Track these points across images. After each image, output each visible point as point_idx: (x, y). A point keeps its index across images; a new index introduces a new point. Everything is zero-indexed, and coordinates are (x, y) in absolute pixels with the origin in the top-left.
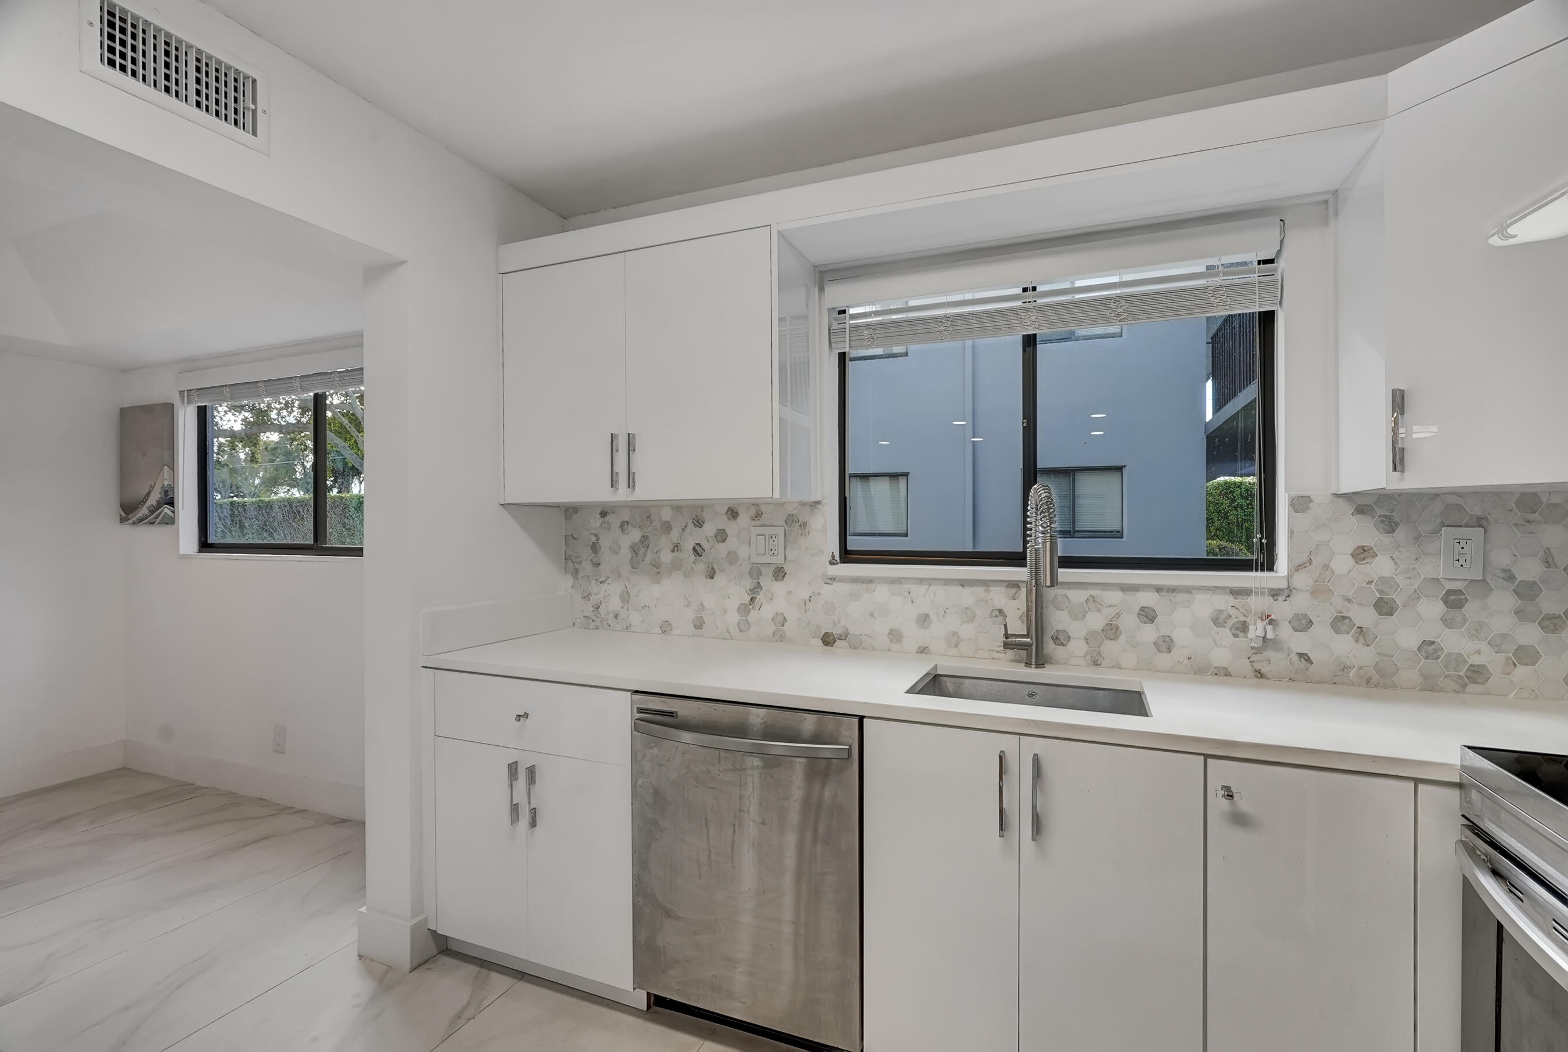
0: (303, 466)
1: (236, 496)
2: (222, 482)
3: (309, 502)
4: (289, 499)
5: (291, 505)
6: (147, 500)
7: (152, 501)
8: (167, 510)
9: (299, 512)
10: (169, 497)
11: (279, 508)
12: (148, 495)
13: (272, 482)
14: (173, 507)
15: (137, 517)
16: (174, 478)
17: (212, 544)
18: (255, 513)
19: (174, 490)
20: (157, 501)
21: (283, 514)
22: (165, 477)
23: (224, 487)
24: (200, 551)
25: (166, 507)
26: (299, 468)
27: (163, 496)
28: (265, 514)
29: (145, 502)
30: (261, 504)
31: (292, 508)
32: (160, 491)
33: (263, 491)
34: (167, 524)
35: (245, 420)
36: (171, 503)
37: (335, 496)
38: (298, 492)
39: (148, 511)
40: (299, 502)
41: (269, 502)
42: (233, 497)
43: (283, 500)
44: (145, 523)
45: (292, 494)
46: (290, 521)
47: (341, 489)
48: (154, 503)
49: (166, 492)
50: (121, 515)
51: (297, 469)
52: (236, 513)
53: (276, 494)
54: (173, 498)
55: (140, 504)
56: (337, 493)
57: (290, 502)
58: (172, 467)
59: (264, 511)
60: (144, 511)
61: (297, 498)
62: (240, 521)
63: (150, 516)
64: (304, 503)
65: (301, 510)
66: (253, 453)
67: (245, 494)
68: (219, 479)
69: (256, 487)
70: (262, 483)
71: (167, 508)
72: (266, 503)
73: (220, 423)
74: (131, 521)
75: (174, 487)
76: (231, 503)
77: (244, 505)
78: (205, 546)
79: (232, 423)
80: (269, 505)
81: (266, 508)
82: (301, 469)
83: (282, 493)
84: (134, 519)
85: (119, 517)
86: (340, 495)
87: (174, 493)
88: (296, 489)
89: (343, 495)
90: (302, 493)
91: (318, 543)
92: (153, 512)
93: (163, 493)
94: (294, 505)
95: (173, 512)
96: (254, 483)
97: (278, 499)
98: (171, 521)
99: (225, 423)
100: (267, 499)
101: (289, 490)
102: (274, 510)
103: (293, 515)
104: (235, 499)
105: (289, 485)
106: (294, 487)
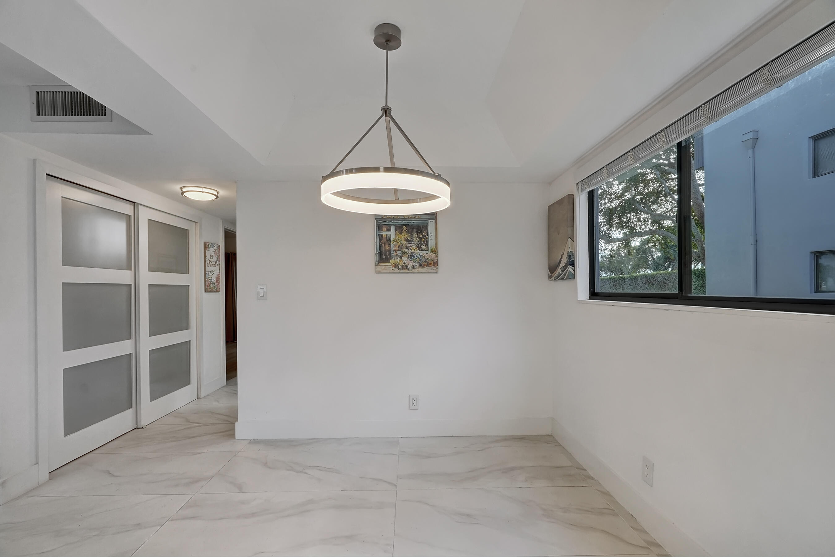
0: (653, 257)
1: (621, 274)
2: (615, 268)
3: (656, 276)
4: (646, 274)
5: (646, 278)
6: (560, 263)
7: (563, 264)
8: (570, 269)
9: (651, 281)
10: (571, 260)
11: (641, 279)
12: (561, 260)
13: (637, 267)
14: (574, 267)
15: (556, 275)
16: (574, 246)
17: (597, 293)
18: (629, 282)
19: (574, 255)
20: (565, 264)
21: (643, 283)
22: (569, 246)
23: (616, 270)
24: (590, 299)
25: (569, 267)
26: (650, 259)
27: (568, 260)
28: (634, 283)
29: (559, 265)
30: (632, 278)
31: (647, 279)
32: (566, 256)
33: (633, 272)
34: (570, 279)
35: (624, 233)
36: (573, 264)
37: (670, 272)
38: (650, 271)
39: (561, 271)
40: (651, 276)
41: (636, 276)
42: (619, 275)
43: (642, 275)
44: (559, 280)
45: (647, 272)
46: (646, 286)
47: (673, 268)
48: (564, 265)
49: (570, 256)
50: (549, 275)
51: (649, 259)
52: (621, 282)
53: (639, 272)
54: (574, 260)
55: (557, 266)
56: (671, 270)
57: (646, 276)
58: (573, 238)
59: (633, 281)
60: (559, 271)
61: (650, 274)
62: (623, 286)
63: (562, 274)
64: (654, 277)
65: (652, 280)
66: (629, 250)
67: (625, 273)
68: (614, 267)
69: (630, 270)
70: (633, 267)
71: (571, 268)
72: (634, 277)
73: (613, 236)
74: (553, 278)
75: (574, 253)
76: (619, 277)
77: (624, 278)
78: (594, 295)
79: (618, 235)
80: (636, 278)
81: (634, 280)
82: (651, 259)
83: (642, 272)
84: (555, 276)
85: (548, 275)
86: (673, 271)
87: (574, 257)
88: (649, 270)
89: (675, 271)
90: (652, 272)
91: (684, 292)
92: (563, 271)
93: (568, 257)
94: (648, 278)
95: (574, 271)
96: (629, 268)
97: (640, 275)
98: (572, 277)
99: (615, 236)
100: (635, 275)
101: (645, 270)
102: (638, 281)
103: (648, 283)
104: (620, 276)
105: (645, 268)
106: (648, 268)
